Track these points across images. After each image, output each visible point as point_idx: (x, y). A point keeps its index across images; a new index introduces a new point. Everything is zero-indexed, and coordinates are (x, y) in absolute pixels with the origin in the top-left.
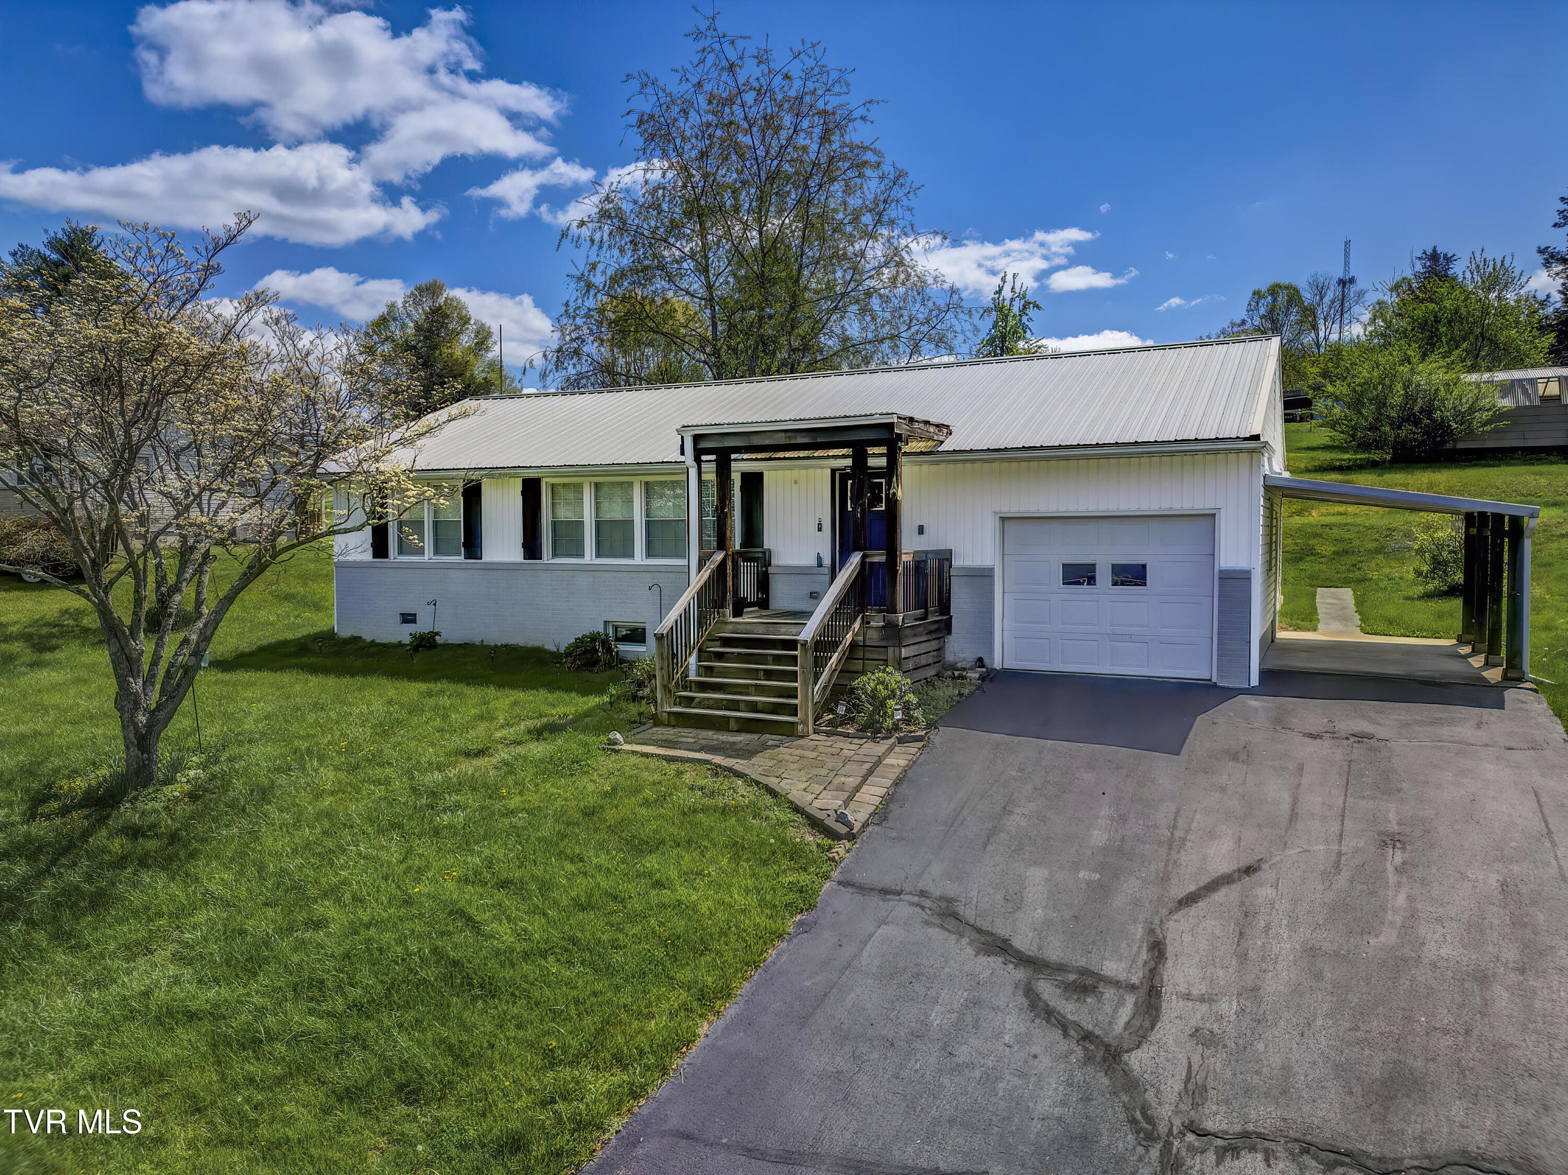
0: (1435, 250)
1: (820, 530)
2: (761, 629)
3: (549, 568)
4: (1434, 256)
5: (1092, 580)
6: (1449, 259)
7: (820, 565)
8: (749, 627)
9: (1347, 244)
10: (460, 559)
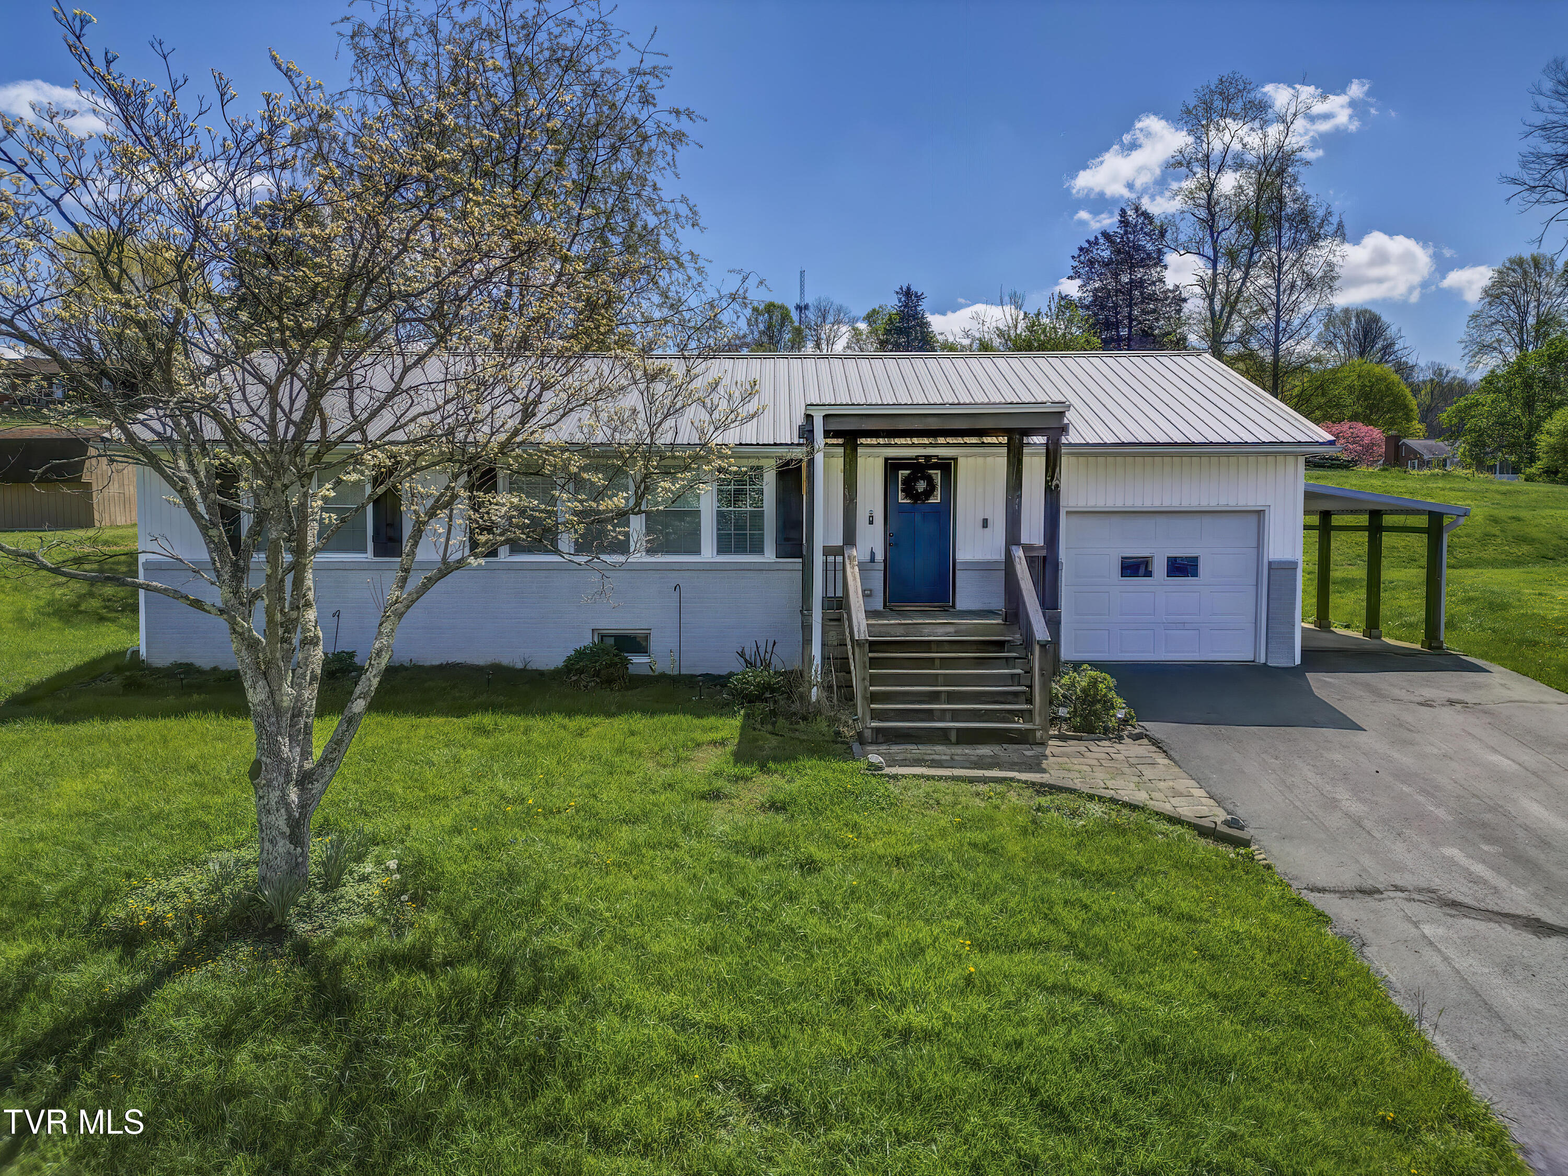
0: (909, 288)
1: (871, 523)
2: (901, 630)
3: (510, 568)
4: (908, 293)
5: (1148, 574)
6: (919, 297)
7: (873, 560)
8: (883, 629)
9: (802, 273)
10: (368, 556)
